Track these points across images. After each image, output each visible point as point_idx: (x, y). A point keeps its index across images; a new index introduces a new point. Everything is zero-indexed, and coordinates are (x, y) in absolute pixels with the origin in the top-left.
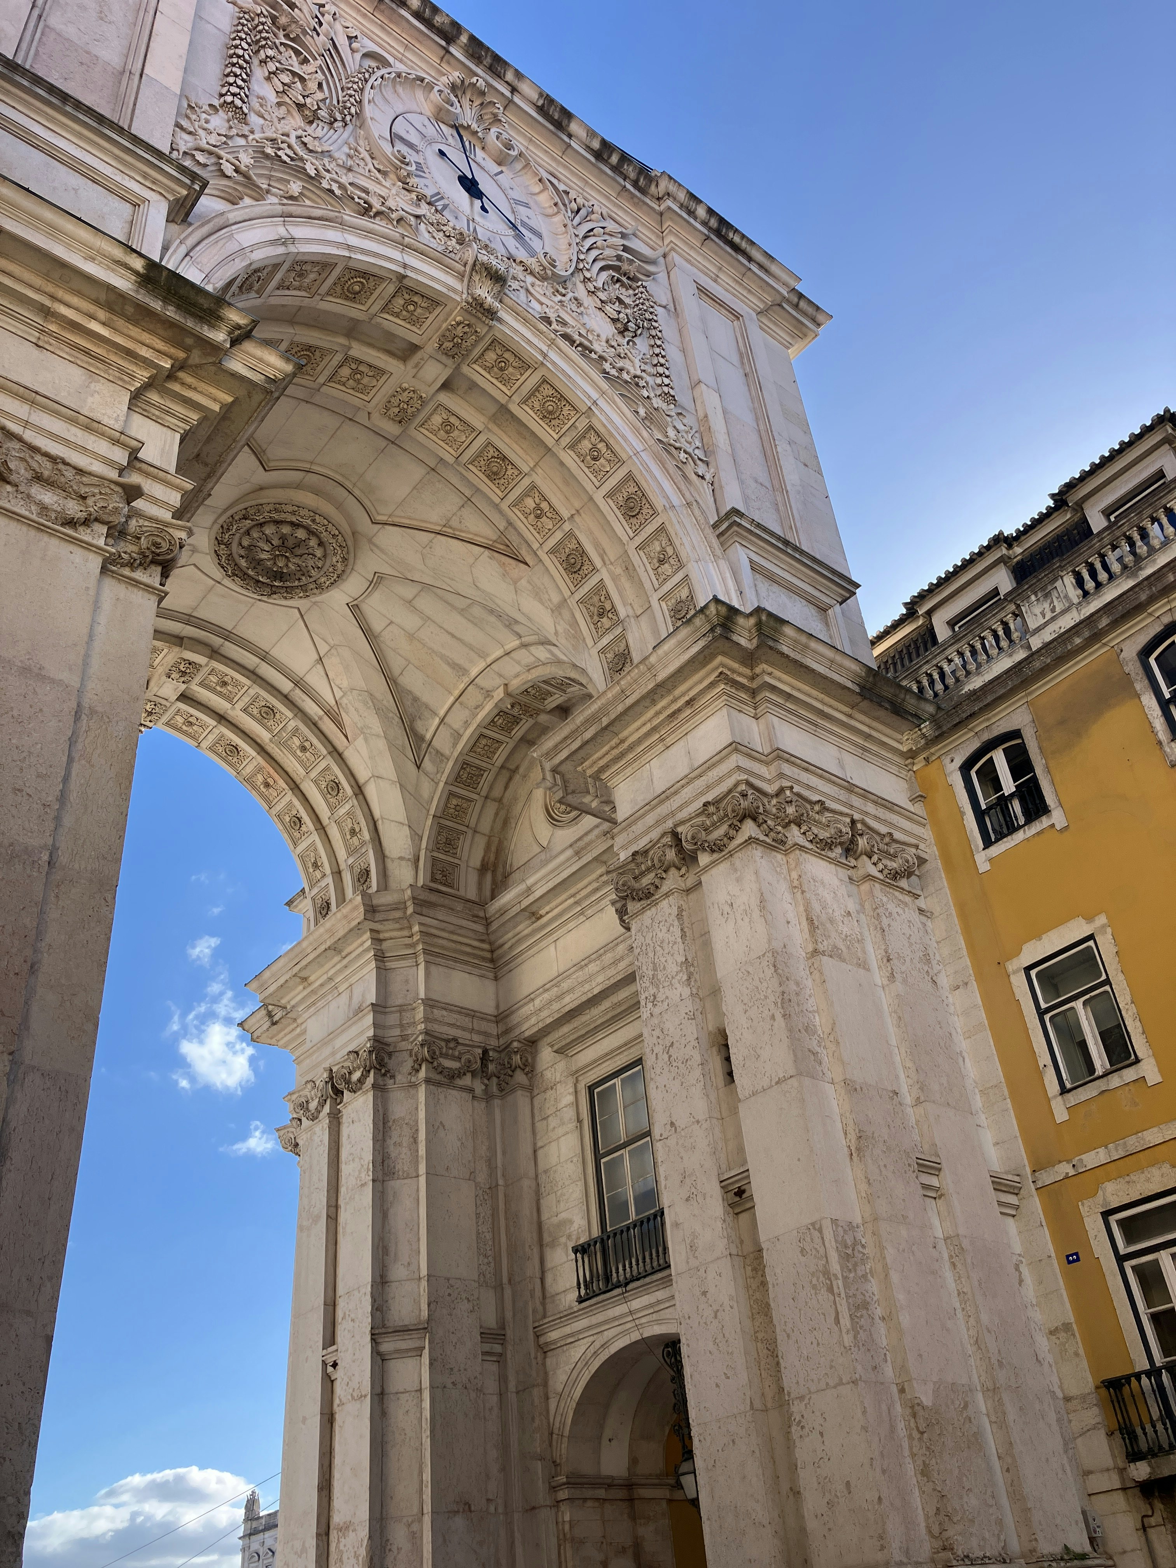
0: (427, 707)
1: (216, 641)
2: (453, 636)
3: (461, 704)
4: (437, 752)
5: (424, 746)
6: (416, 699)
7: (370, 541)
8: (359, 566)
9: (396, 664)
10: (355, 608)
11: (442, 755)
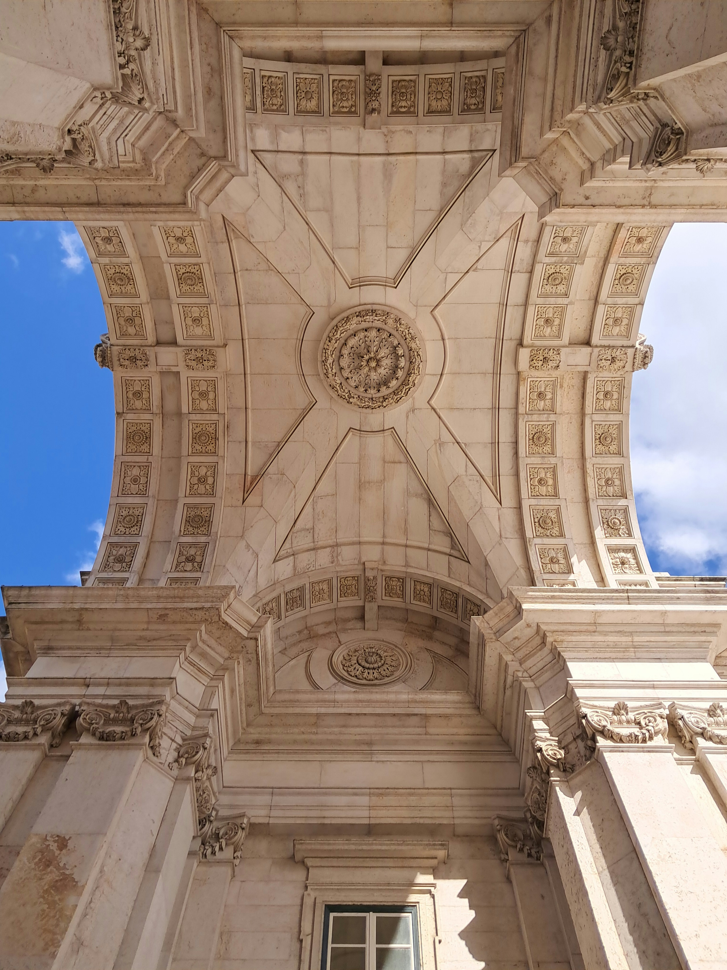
0: (444, 171)
1: (509, 346)
2: (359, 199)
3: (416, 148)
4: (471, 141)
5: (476, 155)
6: (444, 185)
7: (329, 306)
8: (356, 302)
9: (426, 219)
10: (396, 282)
11: (471, 135)
